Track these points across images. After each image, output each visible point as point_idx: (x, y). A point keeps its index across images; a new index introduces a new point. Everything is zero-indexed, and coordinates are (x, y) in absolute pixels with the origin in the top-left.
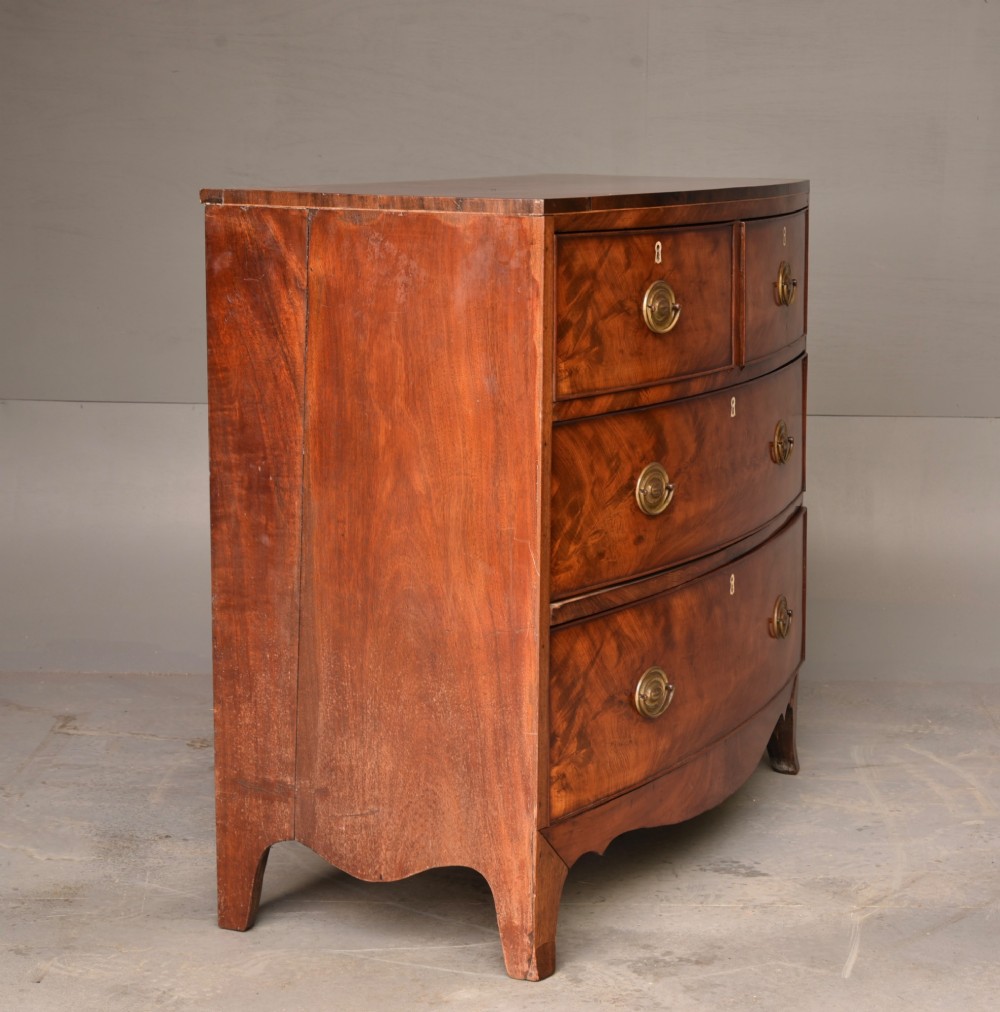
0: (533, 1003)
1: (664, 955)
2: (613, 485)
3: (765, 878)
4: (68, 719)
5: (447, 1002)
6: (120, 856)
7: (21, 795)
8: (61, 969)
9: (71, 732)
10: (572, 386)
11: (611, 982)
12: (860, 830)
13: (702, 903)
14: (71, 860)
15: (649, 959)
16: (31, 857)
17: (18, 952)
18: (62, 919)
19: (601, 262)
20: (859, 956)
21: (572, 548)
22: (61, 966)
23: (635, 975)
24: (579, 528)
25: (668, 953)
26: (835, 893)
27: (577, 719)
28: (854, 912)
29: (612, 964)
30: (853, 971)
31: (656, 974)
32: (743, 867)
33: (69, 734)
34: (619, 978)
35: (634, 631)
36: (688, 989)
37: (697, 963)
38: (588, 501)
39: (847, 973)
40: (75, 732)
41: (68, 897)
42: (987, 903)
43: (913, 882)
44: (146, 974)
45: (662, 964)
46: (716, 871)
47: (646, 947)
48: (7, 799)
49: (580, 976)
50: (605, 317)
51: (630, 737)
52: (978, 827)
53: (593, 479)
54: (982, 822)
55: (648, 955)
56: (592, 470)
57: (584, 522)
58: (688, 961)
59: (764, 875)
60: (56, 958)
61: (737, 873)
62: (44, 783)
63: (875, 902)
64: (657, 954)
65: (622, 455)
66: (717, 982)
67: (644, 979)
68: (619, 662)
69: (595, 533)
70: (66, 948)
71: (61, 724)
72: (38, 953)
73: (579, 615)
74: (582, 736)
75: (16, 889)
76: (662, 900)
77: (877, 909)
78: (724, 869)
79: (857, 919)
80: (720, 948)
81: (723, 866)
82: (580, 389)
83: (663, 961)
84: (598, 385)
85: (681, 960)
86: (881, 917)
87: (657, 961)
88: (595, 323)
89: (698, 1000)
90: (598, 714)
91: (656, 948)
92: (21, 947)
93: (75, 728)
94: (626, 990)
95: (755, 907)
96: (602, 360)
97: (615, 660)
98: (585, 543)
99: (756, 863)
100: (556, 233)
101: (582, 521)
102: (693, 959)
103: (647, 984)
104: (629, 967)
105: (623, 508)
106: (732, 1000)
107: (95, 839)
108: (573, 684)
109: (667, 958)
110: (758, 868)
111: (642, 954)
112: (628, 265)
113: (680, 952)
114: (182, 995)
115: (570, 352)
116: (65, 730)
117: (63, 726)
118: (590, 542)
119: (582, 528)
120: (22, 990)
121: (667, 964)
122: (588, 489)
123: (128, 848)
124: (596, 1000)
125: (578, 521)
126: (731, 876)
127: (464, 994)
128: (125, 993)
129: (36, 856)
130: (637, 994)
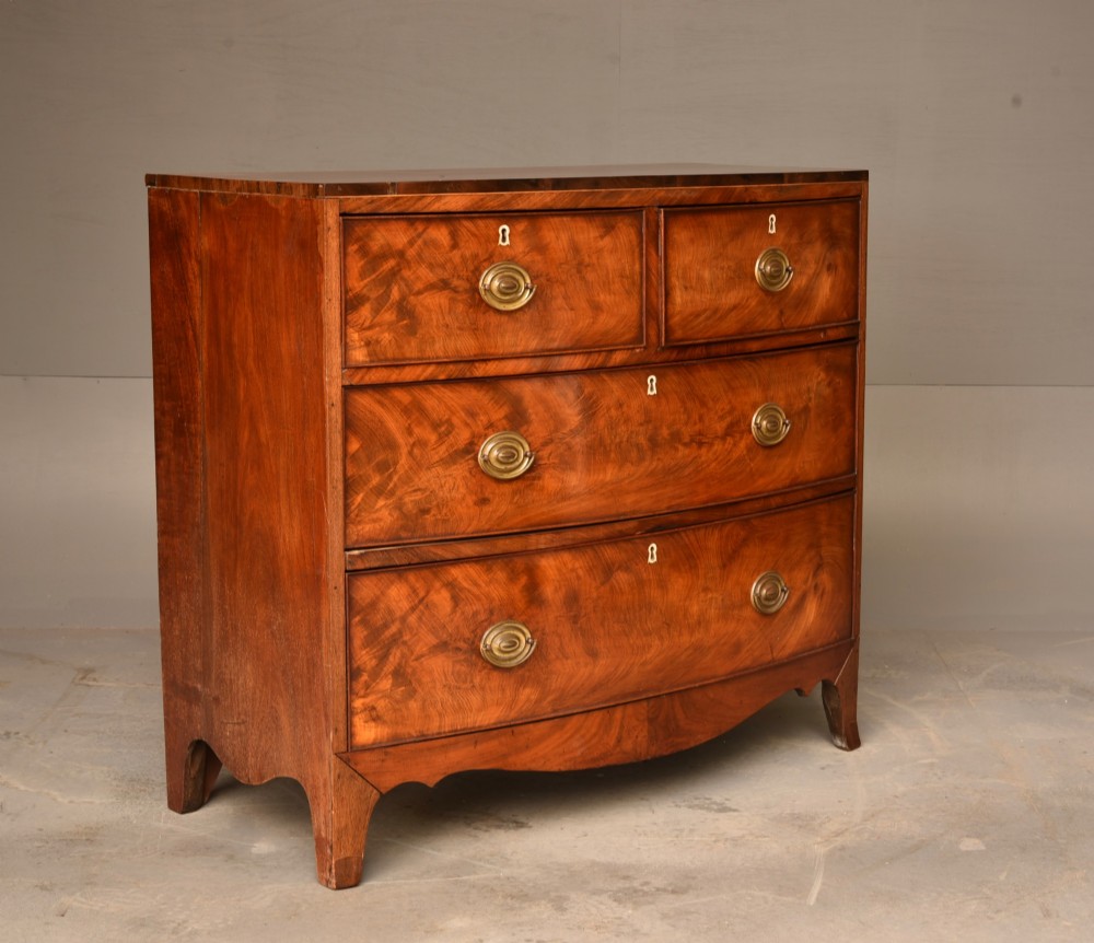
0: (522, 931)
1: (642, 885)
2: (444, 448)
3: (736, 814)
4: (87, 672)
5: (441, 930)
6: (137, 798)
7: (45, 742)
8: (82, 903)
9: (91, 683)
10: (369, 355)
11: (594, 910)
12: (823, 768)
13: (677, 837)
14: (91, 803)
15: (629, 889)
16: (54, 799)
17: (43, 888)
18: (83, 857)
19: (411, 243)
20: (823, 884)
21: (381, 503)
22: (84, 900)
23: (615, 904)
24: (391, 485)
25: (646, 883)
26: (800, 827)
27: (391, 658)
28: (818, 843)
29: (594, 894)
30: (817, 899)
31: (635, 903)
32: (715, 803)
33: (88, 686)
34: (603, 907)
35: (476, 584)
36: (665, 916)
37: (673, 892)
38: (404, 461)
39: (812, 900)
40: (95, 683)
41: (89, 837)
42: (942, 835)
43: (873, 816)
44: (163, 907)
45: (641, 893)
46: (690, 807)
47: (626, 878)
48: (31, 747)
49: (565, 905)
50: (419, 293)
51: (472, 681)
52: (932, 765)
53: (411, 441)
54: (935, 760)
55: (627, 885)
56: (409, 431)
57: (399, 479)
58: (665, 890)
59: (735, 810)
60: (78, 894)
61: (709, 809)
62: (66, 731)
63: (838, 834)
64: (636, 884)
65: (455, 421)
66: (692, 910)
67: (625, 907)
68: (454, 611)
69: (415, 491)
70: (87, 884)
71: (80, 676)
72: (62, 889)
73: (387, 563)
74: (399, 675)
75: (41, 830)
76: (640, 835)
77: (839, 841)
78: (697, 805)
79: (821, 850)
80: (694, 878)
81: (697, 802)
82: (382, 357)
83: (642, 890)
84: (408, 355)
85: (658, 890)
86: (843, 848)
87: (636, 891)
88: (403, 298)
89: (673, 926)
90: (422, 656)
91: (635, 879)
92: (46, 883)
93: (95, 680)
94: (607, 918)
95: (726, 840)
96: (416, 333)
97: (449, 610)
98: (401, 499)
99: (727, 800)
100: (341, 215)
101: (395, 478)
102: (670, 888)
103: (627, 912)
104: (610, 897)
105: (460, 470)
106: (705, 926)
107: (114, 783)
108: (386, 626)
109: (645, 888)
110: (728, 804)
111: (621, 884)
112: (455, 246)
113: (658, 882)
114: (196, 926)
115: (367, 324)
116: (85, 682)
117: (83, 678)
118: (407, 499)
119: (395, 485)
120: (47, 924)
121: (645, 894)
122: (404, 450)
123: (145, 791)
124: (579, 928)
125: (390, 478)
126: (704, 812)
127: (457, 923)
128: (143, 925)
129: (60, 799)
130: (618, 922)
